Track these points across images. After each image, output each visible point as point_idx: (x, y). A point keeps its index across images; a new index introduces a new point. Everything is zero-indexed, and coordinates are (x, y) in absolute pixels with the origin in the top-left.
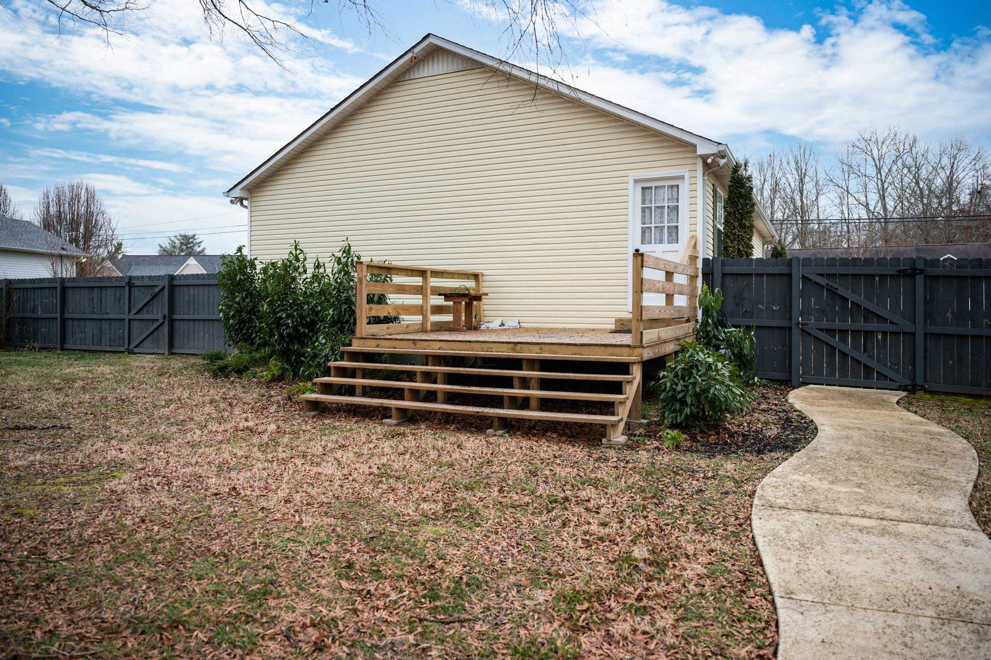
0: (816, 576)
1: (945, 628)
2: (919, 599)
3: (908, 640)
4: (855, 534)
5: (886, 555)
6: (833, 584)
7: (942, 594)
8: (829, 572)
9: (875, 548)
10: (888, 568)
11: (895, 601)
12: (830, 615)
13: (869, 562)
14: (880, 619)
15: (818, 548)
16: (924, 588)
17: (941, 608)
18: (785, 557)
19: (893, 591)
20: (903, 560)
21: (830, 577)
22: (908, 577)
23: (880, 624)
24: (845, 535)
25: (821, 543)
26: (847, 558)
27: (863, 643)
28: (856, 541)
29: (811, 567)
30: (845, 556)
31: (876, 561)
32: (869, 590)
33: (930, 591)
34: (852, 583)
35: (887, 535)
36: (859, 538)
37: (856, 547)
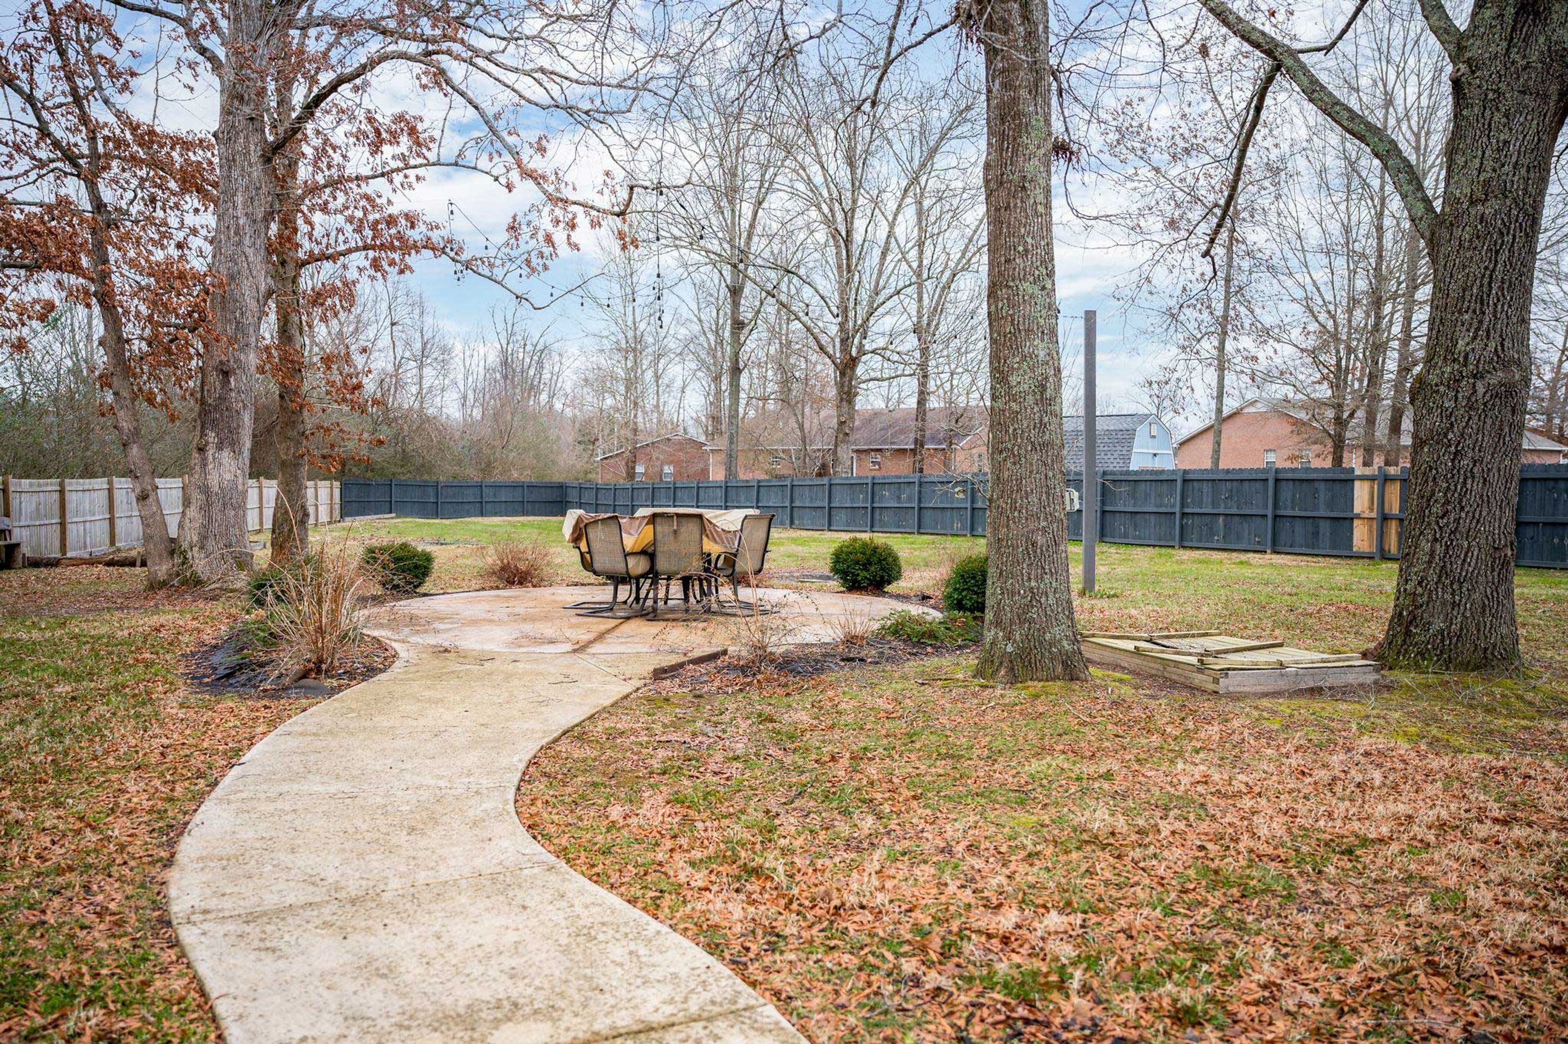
0: (537, 898)
1: (371, 883)
2: (401, 907)
3: (412, 863)
4: (519, 991)
5: (453, 962)
6: (511, 894)
7: (370, 922)
8: (524, 908)
9: (477, 970)
10: (446, 939)
11: (429, 896)
12: (495, 861)
13: (476, 940)
14: (444, 873)
15: (564, 940)
16: (395, 924)
17: (374, 905)
18: (594, 910)
19: (433, 907)
20: (424, 960)
21: (518, 901)
22: (416, 933)
23: (442, 869)
24: (537, 982)
25: (566, 950)
26: (511, 937)
27: (454, 849)
28: (513, 975)
29: (550, 907)
30: (517, 939)
31: (468, 946)
32: (463, 899)
33: (386, 921)
34: (488, 903)
35: (462, 1011)
36: (509, 982)
37: (509, 962)
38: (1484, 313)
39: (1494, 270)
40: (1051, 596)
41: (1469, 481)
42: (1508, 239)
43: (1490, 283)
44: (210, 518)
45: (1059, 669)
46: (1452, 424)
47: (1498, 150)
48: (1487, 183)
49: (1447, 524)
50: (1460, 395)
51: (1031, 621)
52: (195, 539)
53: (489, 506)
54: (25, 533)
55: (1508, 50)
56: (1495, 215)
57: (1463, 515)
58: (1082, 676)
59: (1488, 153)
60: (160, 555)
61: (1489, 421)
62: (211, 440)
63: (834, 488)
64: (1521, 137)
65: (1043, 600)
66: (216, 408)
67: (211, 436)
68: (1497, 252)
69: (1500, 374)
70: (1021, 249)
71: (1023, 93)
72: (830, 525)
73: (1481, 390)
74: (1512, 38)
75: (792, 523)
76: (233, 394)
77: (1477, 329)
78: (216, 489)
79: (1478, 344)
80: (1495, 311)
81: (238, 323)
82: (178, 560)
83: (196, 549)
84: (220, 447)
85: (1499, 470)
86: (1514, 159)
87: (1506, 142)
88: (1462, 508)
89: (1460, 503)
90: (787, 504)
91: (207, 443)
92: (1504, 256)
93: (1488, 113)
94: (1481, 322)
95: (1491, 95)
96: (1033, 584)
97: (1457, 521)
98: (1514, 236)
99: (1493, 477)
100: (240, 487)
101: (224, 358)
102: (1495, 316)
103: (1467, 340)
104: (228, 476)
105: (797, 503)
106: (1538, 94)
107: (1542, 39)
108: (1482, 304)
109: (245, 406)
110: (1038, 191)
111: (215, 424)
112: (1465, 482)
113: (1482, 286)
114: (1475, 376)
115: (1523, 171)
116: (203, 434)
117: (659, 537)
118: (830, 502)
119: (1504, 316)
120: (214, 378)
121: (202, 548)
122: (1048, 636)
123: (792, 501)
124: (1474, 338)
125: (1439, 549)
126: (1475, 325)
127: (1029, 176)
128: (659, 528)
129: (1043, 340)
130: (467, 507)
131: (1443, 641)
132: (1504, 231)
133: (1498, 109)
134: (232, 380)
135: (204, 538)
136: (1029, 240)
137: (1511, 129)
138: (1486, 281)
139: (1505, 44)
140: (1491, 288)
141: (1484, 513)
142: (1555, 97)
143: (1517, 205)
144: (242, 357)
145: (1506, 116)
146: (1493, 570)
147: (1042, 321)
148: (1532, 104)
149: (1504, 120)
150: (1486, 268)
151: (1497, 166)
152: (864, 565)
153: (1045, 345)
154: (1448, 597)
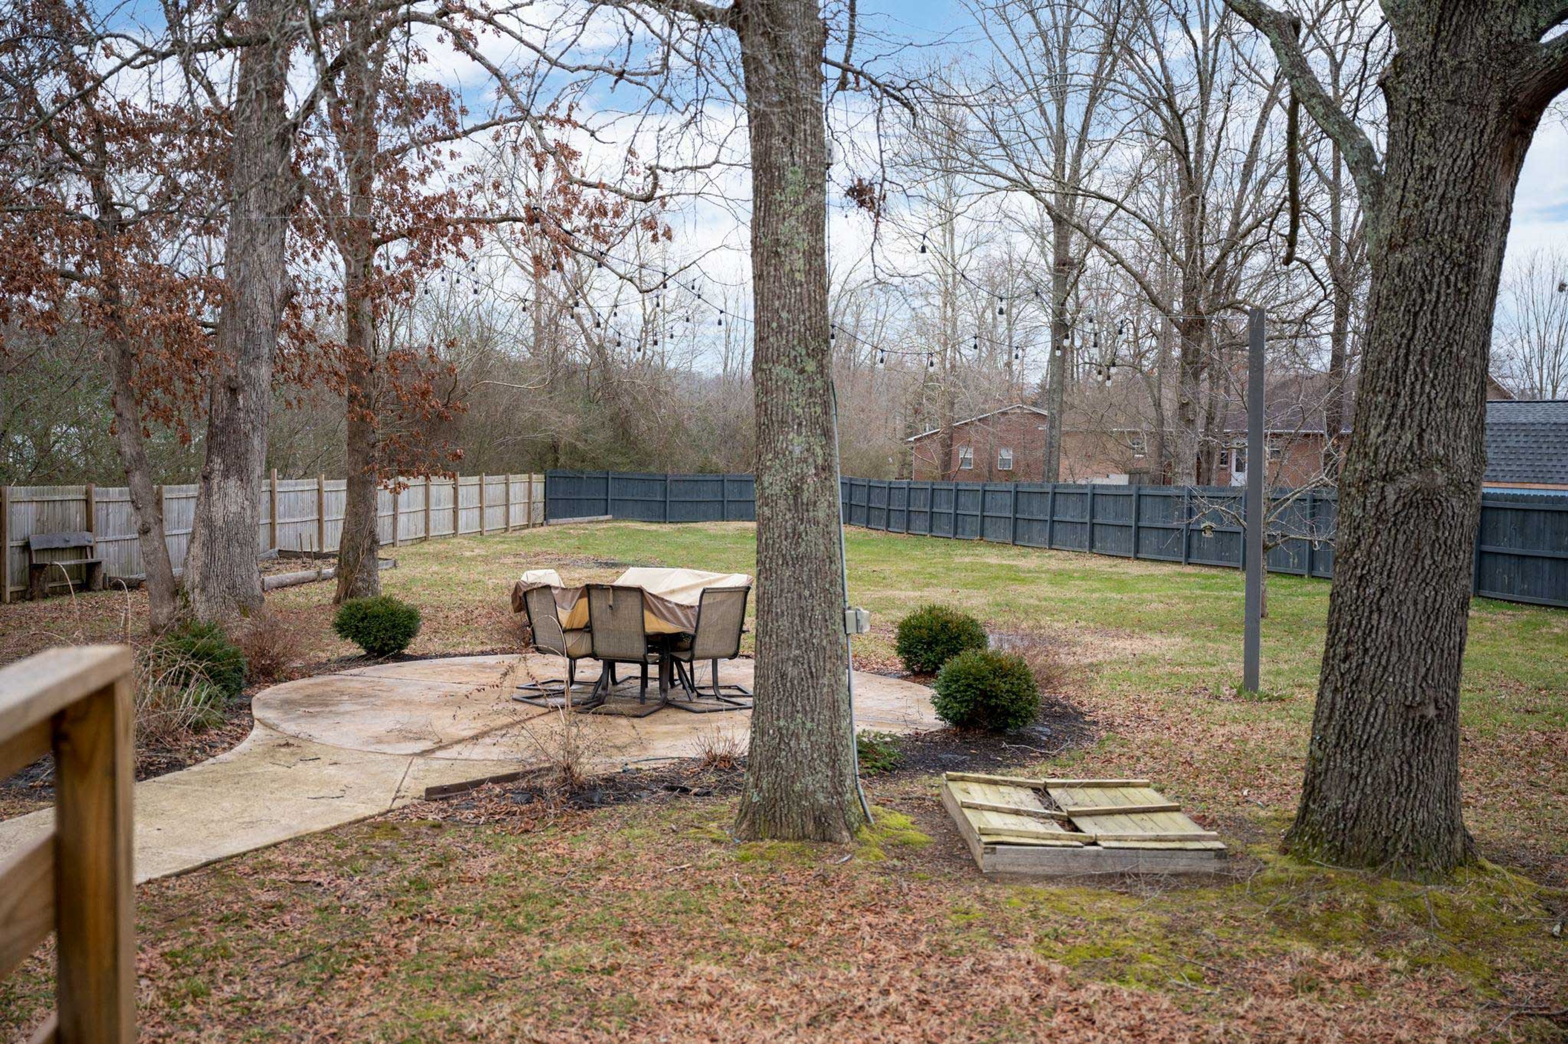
38: (1398, 395)
39: (1411, 339)
40: (804, 739)
41: (1375, 616)
42: (1431, 297)
43: (1407, 355)
44: (213, 555)
45: (810, 827)
46: (1359, 540)
47: (1422, 178)
48: (1408, 220)
49: (1349, 670)
50: (1368, 501)
51: (779, 768)
52: (197, 579)
53: (732, 506)
54: (113, 549)
55: (1434, 46)
56: (1415, 265)
57: (1367, 660)
58: (837, 837)
59: (1411, 182)
60: (162, 597)
61: (1401, 538)
62: (216, 467)
63: (1143, 499)
64: (1450, 162)
65: (792, 743)
66: (223, 430)
67: (218, 464)
68: (1416, 314)
69: (1415, 476)
70: (774, 325)
71: (776, 141)
72: (1137, 551)
73: (1391, 497)
74: (1439, 31)
75: (1092, 546)
76: (241, 415)
77: (1390, 416)
78: (220, 523)
79: (1390, 436)
80: (1412, 393)
81: (248, 332)
82: (179, 602)
83: (197, 591)
84: (226, 476)
85: (1415, 603)
86: (1440, 191)
87: (1431, 169)
88: (1366, 651)
89: (1364, 644)
90: (1087, 519)
91: (212, 471)
92: (1424, 320)
93: (1411, 129)
94: (1394, 406)
95: (1414, 107)
96: (782, 723)
97: (1360, 666)
98: (1438, 293)
99: (1407, 611)
100: (248, 521)
101: (232, 373)
102: (1412, 398)
103: (1379, 429)
104: (234, 508)
105: (1099, 520)
106: (1471, 104)
107: (1480, 31)
108: (1397, 382)
109: (254, 429)
110: (795, 256)
111: (221, 448)
112: (1370, 618)
113: (1397, 359)
114: (1384, 479)
115: (1452, 208)
116: (209, 461)
117: (596, 613)
118: (1138, 519)
119: (1424, 398)
120: (222, 396)
121: (203, 590)
122: (798, 787)
123: (1093, 516)
124: (1386, 428)
125: (1340, 702)
126: (1388, 410)
127: (783, 239)
128: (594, 603)
129: (799, 434)
130: (702, 507)
131: (1337, 823)
132: (1425, 287)
133: (1422, 125)
134: (240, 398)
135: (205, 578)
136: (784, 315)
137: (1437, 151)
138: (1402, 351)
139: (1430, 38)
140: (1407, 362)
141: (1394, 659)
142: (1495, 108)
143: (1442, 253)
144: (252, 371)
145: (1432, 133)
146: (1404, 735)
147: (799, 411)
148: (1465, 118)
149: (1429, 140)
150: (1403, 335)
151: (1420, 200)
152: (929, 644)
153: (802, 439)
154: (1346, 765)
